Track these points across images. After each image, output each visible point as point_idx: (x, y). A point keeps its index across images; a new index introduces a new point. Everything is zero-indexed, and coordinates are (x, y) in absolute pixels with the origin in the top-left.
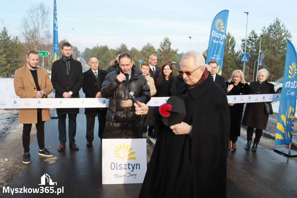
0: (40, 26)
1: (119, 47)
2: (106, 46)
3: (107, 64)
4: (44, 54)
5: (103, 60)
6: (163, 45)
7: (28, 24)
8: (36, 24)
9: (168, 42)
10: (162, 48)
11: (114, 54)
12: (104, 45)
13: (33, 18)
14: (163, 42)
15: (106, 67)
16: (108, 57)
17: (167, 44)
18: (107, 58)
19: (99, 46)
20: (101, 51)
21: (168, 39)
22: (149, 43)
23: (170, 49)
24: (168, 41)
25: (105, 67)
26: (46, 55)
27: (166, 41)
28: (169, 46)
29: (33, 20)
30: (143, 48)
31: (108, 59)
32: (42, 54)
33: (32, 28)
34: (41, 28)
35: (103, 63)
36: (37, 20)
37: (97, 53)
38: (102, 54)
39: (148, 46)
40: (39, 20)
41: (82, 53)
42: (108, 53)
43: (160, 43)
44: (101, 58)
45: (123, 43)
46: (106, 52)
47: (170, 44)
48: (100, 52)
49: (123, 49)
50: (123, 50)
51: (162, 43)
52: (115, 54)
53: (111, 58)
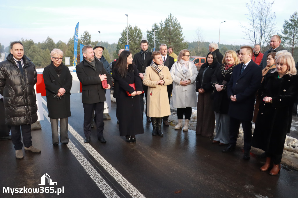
1: (45, 41)
2: (31, 40)
3: (33, 59)
6: (84, 38)
9: (88, 36)
10: (82, 41)
12: (29, 39)
14: (84, 35)
16: (34, 51)
17: (87, 37)
18: (33, 53)
19: (24, 40)
20: (26, 46)
21: (88, 32)
23: (90, 42)
24: (88, 34)
27: (86, 34)
28: (89, 39)
30: (69, 41)
31: (34, 54)
38: (28, 49)
41: (6, 48)
42: (34, 48)
43: (81, 37)
44: (27, 53)
45: (49, 37)
46: (32, 47)
47: (90, 37)
49: (50, 42)
50: (49, 44)
51: (83, 37)
52: (41, 48)
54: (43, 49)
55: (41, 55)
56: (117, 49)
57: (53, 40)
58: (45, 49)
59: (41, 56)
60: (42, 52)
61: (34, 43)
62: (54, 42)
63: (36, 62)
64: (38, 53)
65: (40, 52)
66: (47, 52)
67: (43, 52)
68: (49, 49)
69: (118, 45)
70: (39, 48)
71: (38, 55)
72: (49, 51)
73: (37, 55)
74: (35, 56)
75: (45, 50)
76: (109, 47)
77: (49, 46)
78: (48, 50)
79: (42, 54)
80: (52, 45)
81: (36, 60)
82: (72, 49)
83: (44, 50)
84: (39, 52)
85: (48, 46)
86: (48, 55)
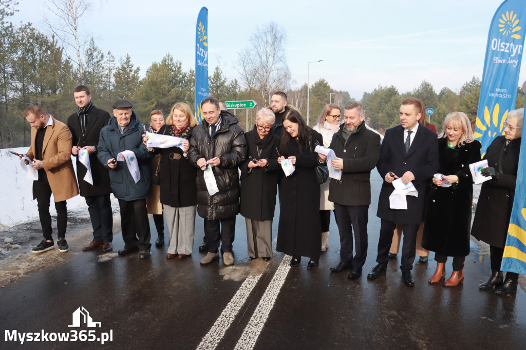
0: (271, 60)
1: (417, 89)
2: (393, 87)
3: (393, 121)
4: (248, 105)
5: (387, 113)
7: (252, 57)
8: (264, 58)
12: (389, 86)
13: (259, 48)
16: (396, 107)
19: (383, 88)
20: (384, 97)
22: (475, 78)
25: (389, 126)
26: (251, 106)
29: (259, 51)
30: (463, 87)
31: (396, 111)
32: (245, 105)
33: (257, 63)
34: (271, 65)
35: (387, 118)
36: (265, 50)
37: (379, 100)
38: (386, 103)
39: (474, 84)
40: (268, 51)
42: (396, 100)
44: (383, 110)
45: (426, 81)
46: (393, 98)
48: (382, 99)
49: (426, 91)
50: (425, 93)
57: (432, 87)
61: (397, 91)
62: (434, 91)
77: (425, 97)
80: (431, 95)
82: (469, 101)
85: (422, 97)
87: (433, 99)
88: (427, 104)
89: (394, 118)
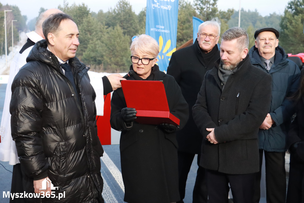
2: (83, 5)
3: (86, 48)
10: (198, 8)
11: (102, 23)
15: (84, 53)
16: (89, 31)
18: (86, 34)
23: (215, 10)
25: (82, 54)
28: (213, 5)
31: (89, 36)
41: (32, 21)
42: (89, 22)
46: (85, 20)
49: (124, 11)
52: (104, 23)
53: (95, 33)
54: (109, 26)
55: (103, 39)
56: (280, 28)
57: (131, 7)
58: (114, 25)
59: (103, 42)
60: (105, 34)
61: (89, 11)
62: (133, 11)
63: (93, 54)
64: (97, 34)
65: (101, 31)
66: (117, 34)
67: (108, 33)
68: (121, 26)
69: (283, 19)
70: (100, 23)
71: (97, 40)
72: (122, 31)
73: (95, 39)
74: (91, 42)
75: (113, 29)
76: (261, 23)
77: (122, 19)
78: (118, 27)
79: (105, 37)
80: (130, 16)
81: (93, 51)
83: (110, 29)
84: (100, 33)
85: (119, 19)
86: (118, 40)
87: (132, 21)
88: (126, 27)
89: (87, 45)
